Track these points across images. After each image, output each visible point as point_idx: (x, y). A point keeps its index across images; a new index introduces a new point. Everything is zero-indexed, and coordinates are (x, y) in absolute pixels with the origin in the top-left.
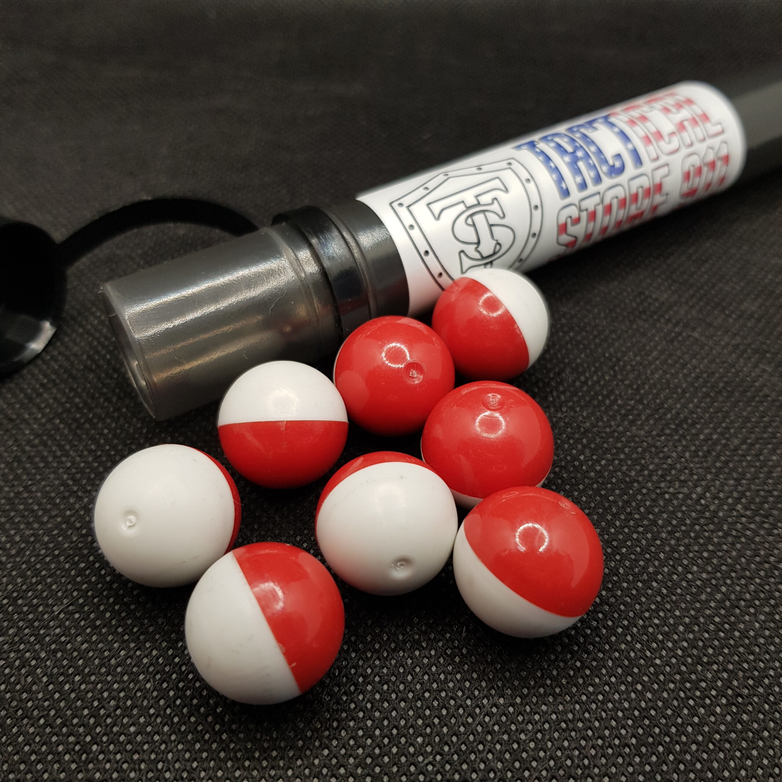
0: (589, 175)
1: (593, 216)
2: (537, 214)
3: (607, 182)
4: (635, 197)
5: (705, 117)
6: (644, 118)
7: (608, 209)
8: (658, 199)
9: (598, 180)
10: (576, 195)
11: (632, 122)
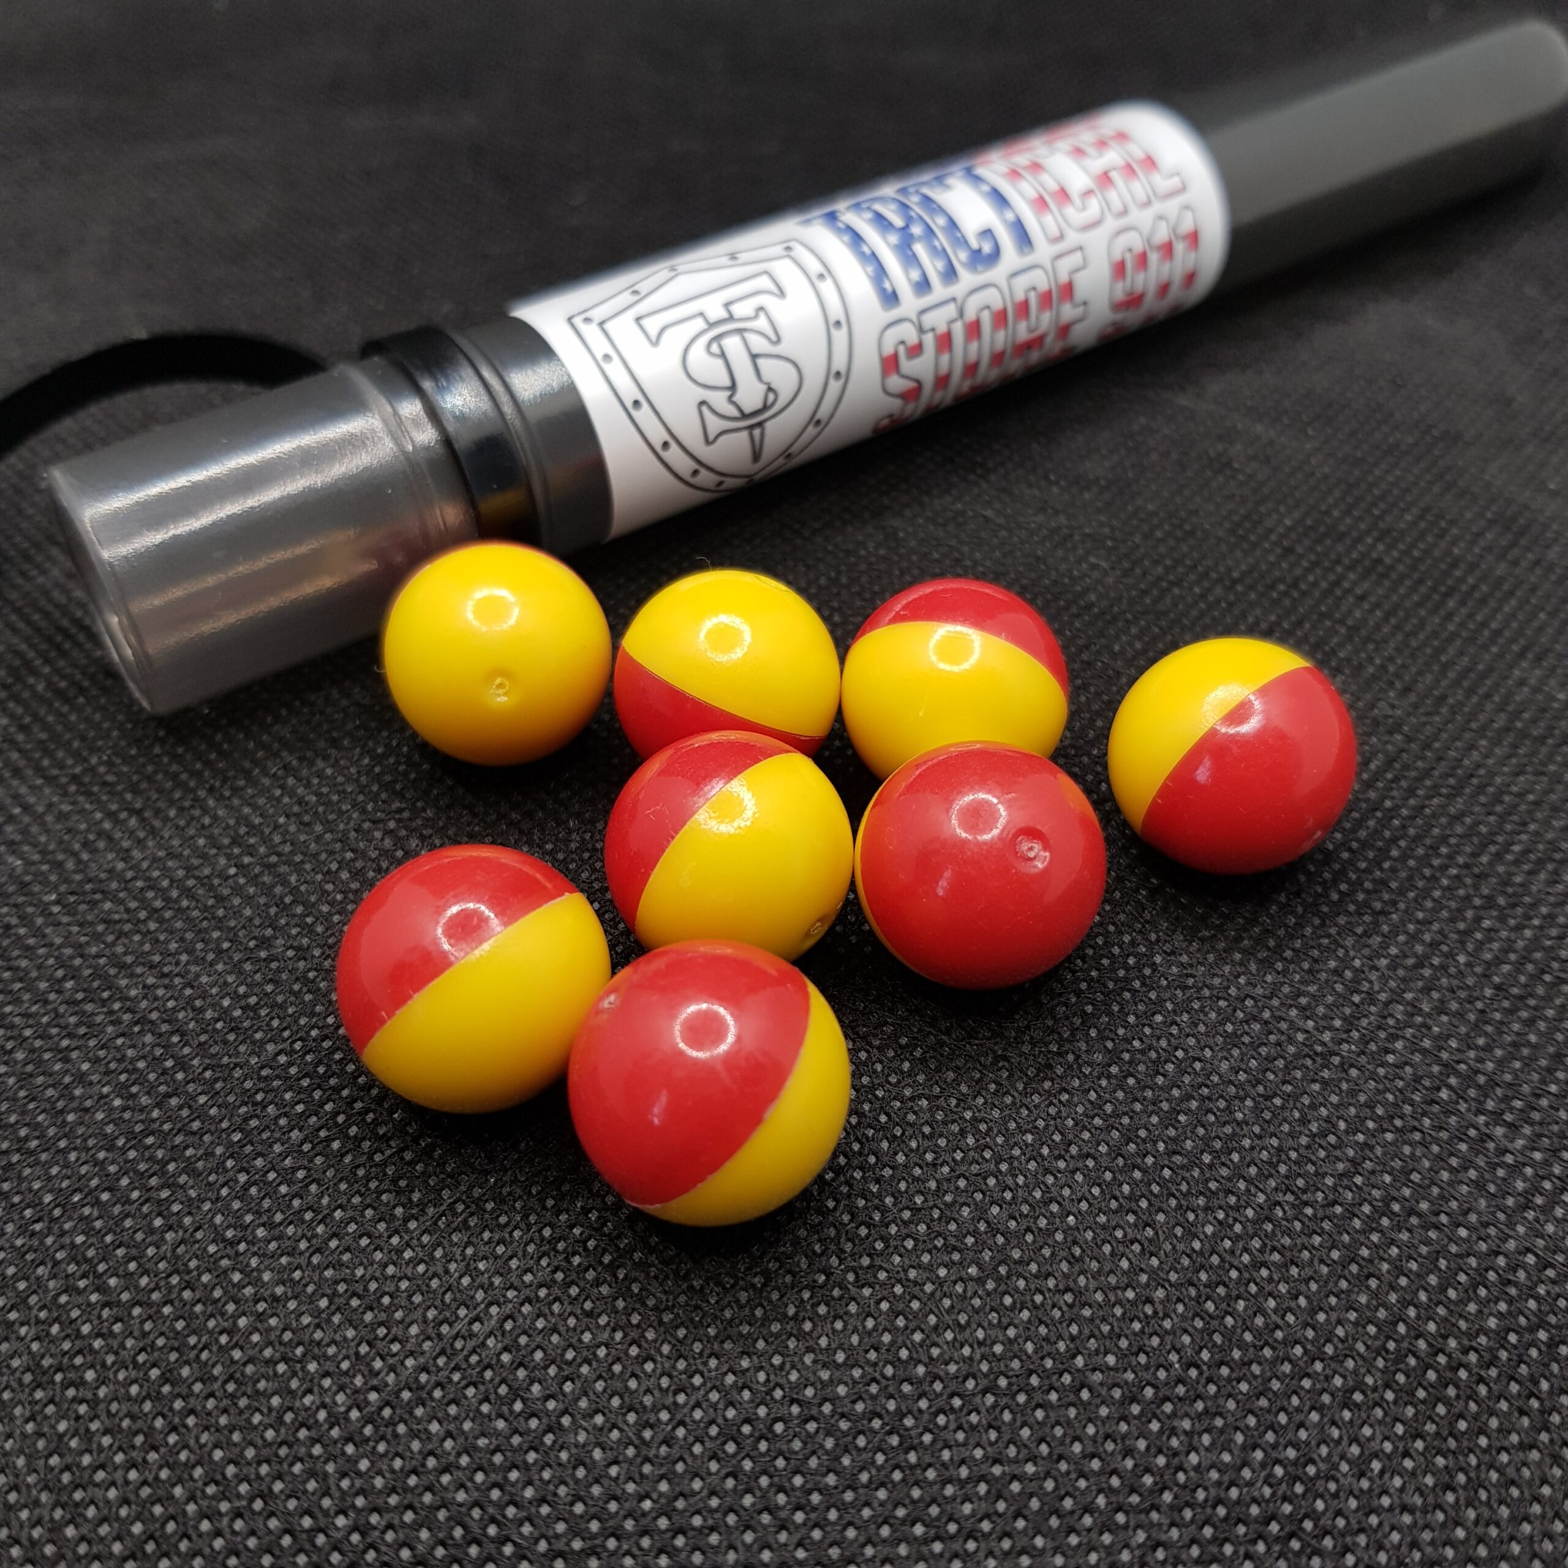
0: (933, 267)
1: (945, 341)
2: (840, 337)
3: (967, 279)
4: (1023, 308)
5: (1150, 163)
6: (1036, 167)
7: (974, 329)
8: (1068, 312)
9: (950, 274)
10: (910, 304)
11: (1014, 174)
